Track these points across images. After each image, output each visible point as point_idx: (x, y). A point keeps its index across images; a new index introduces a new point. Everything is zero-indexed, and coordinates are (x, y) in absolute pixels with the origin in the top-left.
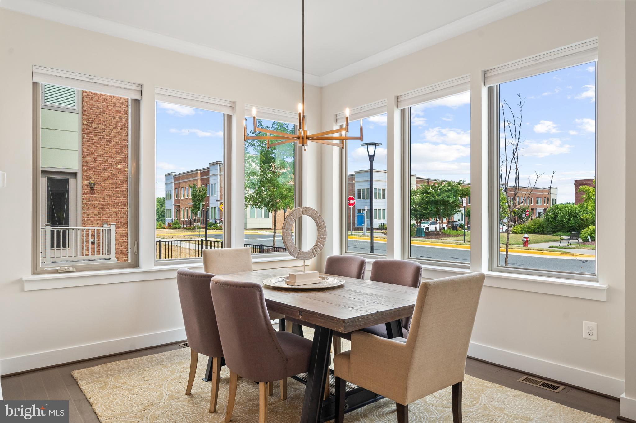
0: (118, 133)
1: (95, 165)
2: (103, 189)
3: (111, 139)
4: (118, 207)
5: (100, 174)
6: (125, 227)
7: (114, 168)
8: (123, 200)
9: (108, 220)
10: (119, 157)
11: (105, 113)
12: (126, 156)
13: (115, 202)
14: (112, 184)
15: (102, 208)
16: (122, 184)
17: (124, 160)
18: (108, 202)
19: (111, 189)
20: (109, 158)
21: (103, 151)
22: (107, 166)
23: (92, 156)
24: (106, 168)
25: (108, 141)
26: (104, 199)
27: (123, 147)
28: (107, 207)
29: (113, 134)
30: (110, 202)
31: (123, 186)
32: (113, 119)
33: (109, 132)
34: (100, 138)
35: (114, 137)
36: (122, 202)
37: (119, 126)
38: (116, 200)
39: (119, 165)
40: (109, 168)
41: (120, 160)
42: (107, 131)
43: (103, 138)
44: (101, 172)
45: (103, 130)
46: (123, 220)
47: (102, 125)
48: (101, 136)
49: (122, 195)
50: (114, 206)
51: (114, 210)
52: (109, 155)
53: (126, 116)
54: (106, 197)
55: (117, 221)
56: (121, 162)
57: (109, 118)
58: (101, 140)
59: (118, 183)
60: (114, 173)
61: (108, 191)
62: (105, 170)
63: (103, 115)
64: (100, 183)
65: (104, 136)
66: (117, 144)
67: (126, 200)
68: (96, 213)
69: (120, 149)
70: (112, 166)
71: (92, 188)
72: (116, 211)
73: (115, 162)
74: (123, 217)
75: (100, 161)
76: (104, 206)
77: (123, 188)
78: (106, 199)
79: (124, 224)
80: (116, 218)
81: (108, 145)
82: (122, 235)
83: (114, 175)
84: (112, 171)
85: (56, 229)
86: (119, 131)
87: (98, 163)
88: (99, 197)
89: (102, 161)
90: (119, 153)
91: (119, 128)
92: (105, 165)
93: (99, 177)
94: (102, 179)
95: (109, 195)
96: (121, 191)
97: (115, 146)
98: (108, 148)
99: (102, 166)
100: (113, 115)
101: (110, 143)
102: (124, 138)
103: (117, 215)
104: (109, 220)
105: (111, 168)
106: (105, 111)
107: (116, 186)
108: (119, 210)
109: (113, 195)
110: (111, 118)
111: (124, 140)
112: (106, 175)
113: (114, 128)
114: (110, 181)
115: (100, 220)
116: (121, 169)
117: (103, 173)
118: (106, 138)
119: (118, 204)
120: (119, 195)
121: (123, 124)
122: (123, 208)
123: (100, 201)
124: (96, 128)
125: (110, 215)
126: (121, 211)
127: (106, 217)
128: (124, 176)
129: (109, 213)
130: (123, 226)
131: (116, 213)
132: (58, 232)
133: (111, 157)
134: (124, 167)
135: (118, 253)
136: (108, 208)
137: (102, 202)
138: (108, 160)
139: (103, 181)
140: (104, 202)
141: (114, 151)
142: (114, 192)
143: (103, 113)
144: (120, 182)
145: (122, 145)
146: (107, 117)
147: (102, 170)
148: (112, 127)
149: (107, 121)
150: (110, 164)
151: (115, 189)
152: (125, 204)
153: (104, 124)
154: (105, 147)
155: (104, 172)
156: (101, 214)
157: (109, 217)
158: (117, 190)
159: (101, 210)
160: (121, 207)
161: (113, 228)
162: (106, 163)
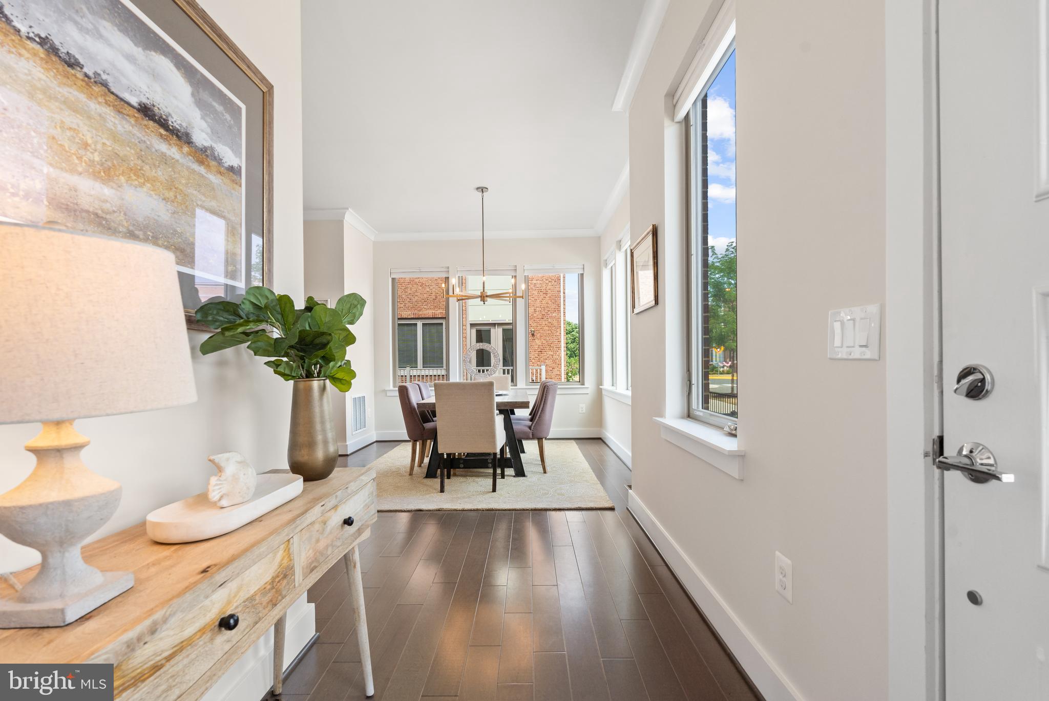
0: (553, 286)
1: (535, 315)
2: (541, 335)
3: (547, 291)
4: (553, 350)
5: (539, 323)
7: (550, 317)
8: (557, 343)
9: (545, 361)
10: (553, 306)
12: (559, 305)
14: (548, 330)
15: (541, 351)
17: (558, 308)
18: (545, 346)
19: (547, 335)
20: (545, 308)
22: (544, 315)
23: (533, 308)
24: (544, 317)
26: (542, 344)
27: (556, 297)
28: (544, 351)
29: (548, 287)
30: (547, 346)
31: (557, 332)
35: (549, 289)
36: (556, 345)
38: (551, 344)
40: (546, 317)
41: (555, 309)
42: (544, 285)
44: (539, 321)
46: (558, 361)
49: (557, 339)
50: (550, 349)
51: (550, 353)
52: (546, 305)
54: (544, 342)
55: (553, 362)
56: (556, 311)
59: (553, 328)
60: (549, 320)
61: (545, 336)
62: (543, 319)
64: (539, 330)
65: (541, 290)
66: (552, 295)
67: (560, 343)
68: (536, 355)
69: (554, 299)
70: (548, 315)
71: (533, 335)
72: (552, 353)
73: (550, 311)
74: (558, 359)
76: (542, 349)
79: (558, 365)
80: (551, 359)
81: (545, 297)
82: (558, 375)
83: (550, 322)
86: (553, 283)
87: (537, 313)
88: (538, 342)
89: (540, 311)
90: (553, 303)
91: (553, 281)
92: (542, 315)
93: (538, 325)
94: (541, 326)
95: (546, 340)
96: (555, 336)
98: (544, 299)
101: (547, 295)
102: (557, 289)
103: (552, 357)
104: (547, 361)
105: (548, 317)
107: (551, 332)
108: (554, 353)
109: (550, 339)
112: (544, 323)
113: (549, 282)
114: (547, 328)
115: (539, 361)
116: (556, 317)
117: (541, 322)
118: (543, 292)
119: (553, 347)
120: (553, 340)
122: (558, 351)
123: (539, 346)
124: (535, 284)
125: (547, 357)
126: (556, 353)
127: (544, 359)
128: (559, 322)
129: (546, 355)
130: (558, 367)
131: (552, 355)
133: (547, 307)
134: (558, 314)
136: (546, 351)
138: (545, 310)
139: (541, 328)
140: (542, 346)
141: (550, 302)
142: (550, 337)
144: (556, 328)
145: (556, 295)
150: (546, 313)
152: (559, 347)
154: (542, 299)
156: (541, 356)
157: (546, 359)
158: (552, 335)
160: (556, 350)
161: (543, 368)
162: (543, 313)
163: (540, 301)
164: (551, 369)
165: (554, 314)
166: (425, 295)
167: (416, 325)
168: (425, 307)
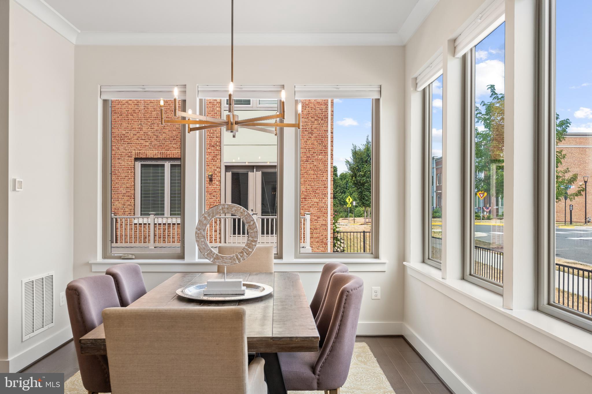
0: (319, 124)
2: (306, 180)
3: (313, 131)
4: (319, 197)
5: (303, 166)
6: (325, 216)
7: (315, 159)
8: (323, 190)
9: (310, 209)
10: (320, 147)
11: (308, 106)
12: (326, 146)
13: (316, 192)
14: (314, 175)
15: (305, 198)
16: (322, 174)
17: (324, 150)
18: (310, 192)
19: (312, 180)
20: (311, 149)
21: (306, 143)
22: (309, 157)
24: (309, 159)
25: (310, 133)
26: (307, 189)
27: (323, 137)
28: (309, 197)
29: (314, 126)
30: (312, 192)
31: (323, 176)
32: (314, 111)
33: (311, 124)
34: (303, 131)
35: (315, 128)
36: (322, 192)
37: (320, 118)
38: (317, 190)
39: (319, 155)
40: (311, 159)
41: (321, 150)
42: (310, 124)
43: (305, 131)
44: (304, 164)
45: (306, 123)
46: (323, 209)
47: (305, 118)
48: (304, 129)
49: (323, 185)
50: (315, 196)
51: (315, 200)
52: (311, 147)
53: (326, 107)
54: (309, 187)
55: (318, 210)
56: (322, 153)
57: (311, 111)
58: (304, 133)
59: (319, 173)
60: (315, 163)
61: (310, 181)
62: (307, 161)
63: (305, 109)
64: (303, 174)
65: (306, 129)
66: (318, 135)
67: (326, 190)
69: (320, 140)
70: (313, 157)
72: (317, 200)
73: (316, 153)
74: (323, 207)
75: (303, 153)
76: (306, 196)
77: (323, 178)
78: (308, 189)
79: (324, 213)
80: (317, 207)
81: (310, 137)
82: (323, 225)
83: (316, 166)
84: (314, 162)
86: (319, 122)
89: (305, 153)
90: (320, 144)
91: (320, 119)
92: (307, 157)
93: (302, 169)
94: (305, 170)
95: (311, 185)
96: (321, 181)
97: (317, 137)
98: (310, 140)
99: (305, 157)
100: (314, 107)
101: (312, 135)
102: (324, 128)
103: (318, 205)
104: (311, 209)
105: (313, 159)
106: (307, 105)
107: (317, 176)
108: (319, 200)
109: (315, 185)
110: (313, 110)
111: (324, 131)
112: (309, 166)
113: (315, 120)
114: (312, 172)
115: (303, 209)
116: (321, 159)
117: (305, 165)
118: (308, 131)
119: (319, 194)
120: (319, 185)
121: (324, 114)
122: (324, 198)
123: (303, 192)
125: (312, 205)
126: (322, 200)
127: (308, 207)
128: (324, 166)
129: (311, 203)
130: (323, 216)
131: (317, 203)
132: (268, 220)
133: (313, 148)
134: (324, 157)
135: (319, 242)
136: (310, 198)
138: (310, 152)
139: (305, 172)
140: (306, 192)
141: (316, 143)
142: (315, 182)
143: (306, 107)
144: (321, 172)
145: (322, 135)
146: (309, 110)
147: (305, 161)
148: (313, 119)
149: (310, 114)
150: (312, 155)
151: (316, 179)
152: (325, 194)
153: (306, 117)
154: (307, 139)
155: (307, 164)
156: (304, 204)
157: (311, 207)
158: (318, 180)
159: (304, 200)
160: (321, 197)
161: (308, 217)
162: (308, 155)
163: (304, 142)
164: (316, 218)
165: (320, 157)
166: (174, 132)
167: (163, 166)
168: (174, 145)
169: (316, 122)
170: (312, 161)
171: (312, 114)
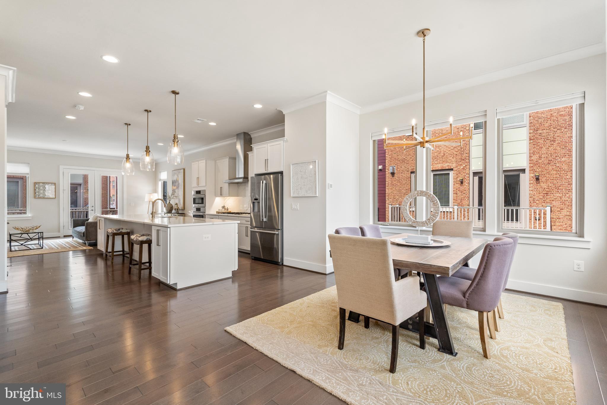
0: (562, 132)
1: (540, 161)
2: (547, 179)
3: (556, 139)
4: (562, 192)
5: (545, 168)
6: (569, 208)
7: (558, 162)
8: (567, 186)
9: (552, 202)
10: (564, 151)
11: (549, 120)
12: (570, 150)
13: (559, 188)
14: (556, 174)
15: (547, 194)
16: (566, 173)
17: (568, 154)
18: (552, 189)
19: (555, 178)
20: (553, 154)
21: (548, 149)
22: (552, 160)
23: (538, 155)
24: (550, 162)
25: (552, 141)
26: (548, 187)
27: (567, 143)
28: (551, 193)
29: (556, 135)
30: (554, 189)
31: (567, 175)
32: (556, 123)
33: (553, 134)
34: (545, 140)
35: (558, 136)
36: (566, 188)
37: (563, 127)
38: (560, 186)
39: (563, 158)
40: (553, 162)
41: (565, 154)
42: (552, 133)
43: (547, 140)
44: (545, 166)
45: (548, 134)
46: (567, 202)
47: (547, 129)
48: (545, 138)
49: (567, 182)
50: (558, 191)
51: (558, 195)
53: (570, 117)
54: (550, 185)
55: (561, 203)
56: (566, 156)
57: (553, 123)
58: (546, 142)
59: (562, 172)
60: (558, 165)
61: (552, 180)
62: (549, 164)
63: (547, 122)
64: (545, 175)
65: (548, 138)
66: (561, 142)
67: (570, 186)
68: (542, 197)
69: (564, 145)
70: (556, 160)
71: (537, 179)
72: (560, 195)
73: (559, 156)
74: (567, 201)
75: (544, 157)
76: (548, 192)
77: (567, 176)
78: (550, 186)
79: (568, 206)
80: (559, 201)
81: (553, 144)
82: (567, 215)
83: (558, 167)
84: (556, 164)
85: (510, 208)
86: (563, 131)
87: (543, 159)
88: (544, 185)
89: (547, 157)
90: (563, 149)
92: (549, 160)
93: (544, 170)
94: (547, 171)
95: (553, 183)
96: (565, 179)
97: (560, 143)
98: (552, 146)
99: (547, 161)
100: (557, 120)
101: (554, 142)
103: (561, 199)
104: (554, 202)
105: (555, 162)
106: (549, 119)
107: (560, 176)
108: (563, 195)
109: (557, 183)
110: (555, 122)
111: (568, 137)
112: (551, 168)
113: (558, 130)
114: (555, 172)
115: (545, 202)
116: (565, 161)
117: (547, 167)
118: (550, 139)
119: (562, 190)
120: (563, 183)
121: (567, 124)
122: (568, 193)
123: (544, 189)
124: (541, 133)
125: (554, 199)
126: (566, 195)
127: (550, 201)
128: (568, 166)
129: (553, 197)
130: (567, 208)
131: (561, 197)
132: (512, 210)
133: (555, 153)
134: (568, 159)
135: (562, 229)
136: (553, 194)
137: (546, 189)
138: (552, 156)
139: (547, 173)
140: (548, 188)
141: (558, 148)
142: (558, 180)
143: (547, 121)
144: (565, 172)
145: (566, 141)
146: (551, 122)
147: (546, 164)
148: (555, 130)
149: (552, 125)
150: (554, 158)
151: (559, 177)
152: (570, 190)
153: (548, 129)
154: (549, 146)
155: (548, 166)
156: (546, 198)
157: (553, 201)
158: (561, 179)
159: (546, 195)
160: (565, 192)
161: (548, 209)
162: (550, 159)
163: (546, 149)
164: (559, 209)
165: (563, 159)
166: (436, 154)
168: (436, 162)
169: (558, 131)
170: (555, 164)
171: (554, 125)
